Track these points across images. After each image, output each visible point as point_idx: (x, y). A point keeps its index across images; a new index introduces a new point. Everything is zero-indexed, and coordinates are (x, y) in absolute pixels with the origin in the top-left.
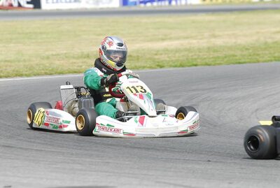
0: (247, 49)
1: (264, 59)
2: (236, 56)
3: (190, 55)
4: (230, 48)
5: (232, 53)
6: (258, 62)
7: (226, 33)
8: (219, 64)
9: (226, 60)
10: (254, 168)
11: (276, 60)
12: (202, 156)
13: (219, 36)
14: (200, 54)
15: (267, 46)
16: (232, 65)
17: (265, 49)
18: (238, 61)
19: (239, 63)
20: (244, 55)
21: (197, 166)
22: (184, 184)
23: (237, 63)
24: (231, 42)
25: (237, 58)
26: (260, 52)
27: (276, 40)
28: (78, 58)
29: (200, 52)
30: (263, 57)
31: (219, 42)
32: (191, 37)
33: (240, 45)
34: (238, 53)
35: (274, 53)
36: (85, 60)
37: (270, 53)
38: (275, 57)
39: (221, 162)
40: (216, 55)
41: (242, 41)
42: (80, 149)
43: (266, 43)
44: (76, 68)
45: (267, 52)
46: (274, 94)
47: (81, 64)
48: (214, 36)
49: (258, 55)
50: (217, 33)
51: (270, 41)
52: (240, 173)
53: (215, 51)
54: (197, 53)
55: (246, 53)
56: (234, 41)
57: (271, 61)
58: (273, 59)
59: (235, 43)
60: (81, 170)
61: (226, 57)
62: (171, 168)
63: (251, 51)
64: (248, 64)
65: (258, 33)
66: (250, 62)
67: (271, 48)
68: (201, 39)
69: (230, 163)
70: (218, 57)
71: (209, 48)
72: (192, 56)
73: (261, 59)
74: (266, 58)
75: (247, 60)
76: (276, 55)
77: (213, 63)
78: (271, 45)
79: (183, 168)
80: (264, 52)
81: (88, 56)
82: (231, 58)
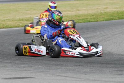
0: (93, 16)
1: (100, 20)
2: (88, 19)
3: (68, 18)
4: (85, 15)
5: (86, 17)
7: (83, 9)
8: (80, 22)
9: (83, 20)
10: (96, 68)
11: (105, 20)
12: (73, 63)
13: (80, 10)
14: (72, 18)
15: (101, 14)
16: (86, 23)
17: (101, 16)
18: (88, 21)
19: (89, 22)
20: (92, 18)
21: (71, 68)
22: (66, 76)
23: (88, 22)
24: (86, 12)
25: (88, 20)
26: (98, 17)
27: (105, 12)
28: (18, 21)
29: (72, 17)
30: (100, 19)
31: (80, 13)
32: (68, 11)
33: (89, 14)
34: (89, 17)
35: (105, 17)
37: (103, 17)
38: (105, 19)
39: (81, 66)
41: (90, 12)
42: (19, 61)
43: (101, 13)
44: (17, 25)
45: (102, 17)
46: (105, 35)
47: (19, 23)
48: (79, 10)
49: (98, 18)
50: (79, 9)
51: (103, 12)
52: (90, 70)
53: (78, 17)
54: (71, 18)
55: (92, 17)
56: (87, 12)
57: (103, 21)
59: (87, 13)
60: (19, 70)
61: (83, 19)
62: (59, 69)
63: (94, 16)
64: (93, 22)
65: (97, 8)
66: (94, 22)
67: (103, 15)
68: (73, 11)
69: (86, 66)
70: (80, 19)
71: (76, 15)
72: (68, 19)
73: (98, 20)
74: (101, 19)
76: (106, 18)
77: (78, 22)
78: (103, 14)
79: (65, 69)
80: (100, 17)
81: (22, 20)
82: (86, 20)
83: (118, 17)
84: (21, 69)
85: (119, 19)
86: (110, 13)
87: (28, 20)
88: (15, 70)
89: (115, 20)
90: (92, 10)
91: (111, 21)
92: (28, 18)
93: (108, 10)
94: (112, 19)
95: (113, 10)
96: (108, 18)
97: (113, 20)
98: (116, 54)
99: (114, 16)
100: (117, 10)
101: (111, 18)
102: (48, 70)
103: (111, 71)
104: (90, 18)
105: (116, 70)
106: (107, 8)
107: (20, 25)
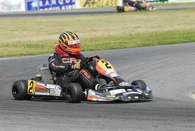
1: (130, 46)
2: (111, 44)
4: (106, 38)
5: (108, 42)
6: (126, 48)
7: (102, 28)
8: (99, 50)
9: (103, 46)
11: (138, 46)
12: (94, 113)
14: (86, 43)
15: (131, 37)
17: (130, 39)
18: (112, 47)
19: (113, 49)
20: (116, 43)
21: (92, 120)
23: (111, 49)
24: (106, 34)
25: (111, 45)
26: (127, 41)
27: (137, 33)
29: (85, 41)
31: (98, 34)
33: (113, 36)
34: (112, 42)
36: (6, 48)
37: (134, 42)
38: (137, 44)
40: (97, 43)
41: (113, 33)
42: (9, 110)
43: (131, 35)
45: (132, 41)
47: (3, 51)
48: (94, 31)
49: (126, 43)
50: (95, 28)
51: (133, 33)
52: (122, 124)
55: (117, 41)
56: (108, 33)
57: (135, 47)
58: (136, 45)
59: (109, 35)
60: (11, 124)
61: (103, 45)
62: (74, 122)
63: (120, 40)
65: (124, 28)
66: (120, 48)
67: (134, 38)
68: (85, 33)
69: (114, 117)
70: (99, 45)
71: (91, 39)
73: (127, 46)
74: (132, 45)
75: (119, 47)
76: (138, 43)
78: (134, 36)
79: (83, 122)
80: (130, 41)
81: (8, 45)
82: (107, 45)
83: (157, 41)
84: (13, 123)
85: (160, 44)
86: (144, 34)
87: (17, 45)
88: (5, 124)
89: (153, 45)
90: (115, 30)
91: (147, 47)
92: (17, 42)
93: (140, 31)
94: (147, 44)
95: (148, 30)
96: (142, 43)
97: (149, 46)
98: (160, 99)
99: (152, 40)
100: (155, 30)
101: (147, 42)
102: (57, 124)
103: (155, 124)
104: (114, 43)
105: (163, 123)
106: (138, 27)
107: (5, 53)
